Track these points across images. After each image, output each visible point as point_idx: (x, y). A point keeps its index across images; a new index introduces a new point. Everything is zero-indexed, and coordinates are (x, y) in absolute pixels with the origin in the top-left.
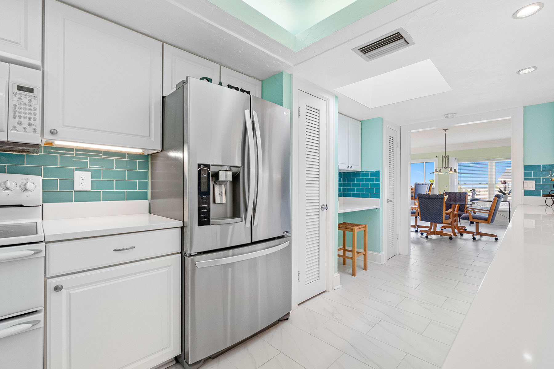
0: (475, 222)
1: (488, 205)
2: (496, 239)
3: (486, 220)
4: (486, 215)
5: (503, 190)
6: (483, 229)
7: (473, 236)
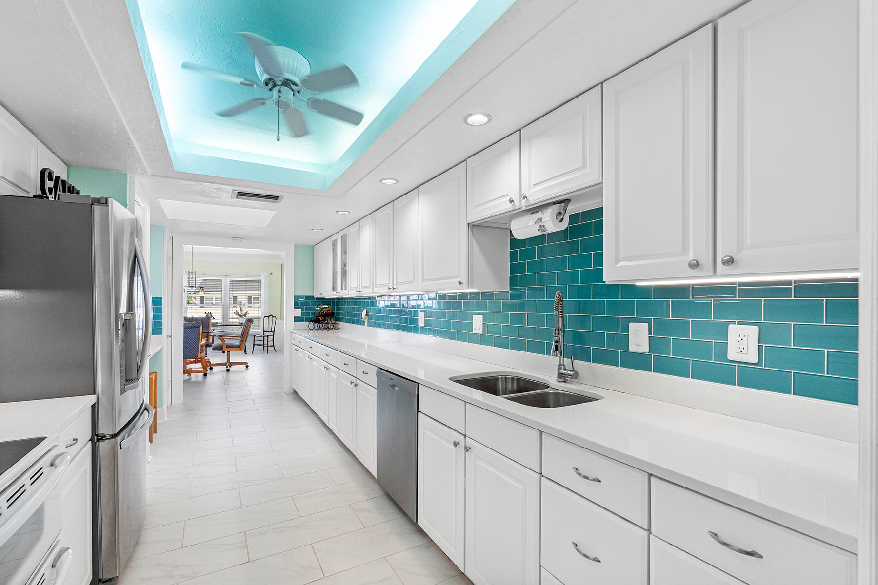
0: (226, 352)
1: (239, 331)
2: (247, 367)
3: (238, 347)
4: (238, 343)
5: (239, 312)
6: (236, 356)
7: (227, 367)
